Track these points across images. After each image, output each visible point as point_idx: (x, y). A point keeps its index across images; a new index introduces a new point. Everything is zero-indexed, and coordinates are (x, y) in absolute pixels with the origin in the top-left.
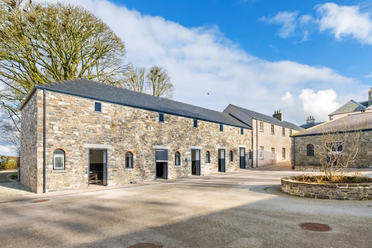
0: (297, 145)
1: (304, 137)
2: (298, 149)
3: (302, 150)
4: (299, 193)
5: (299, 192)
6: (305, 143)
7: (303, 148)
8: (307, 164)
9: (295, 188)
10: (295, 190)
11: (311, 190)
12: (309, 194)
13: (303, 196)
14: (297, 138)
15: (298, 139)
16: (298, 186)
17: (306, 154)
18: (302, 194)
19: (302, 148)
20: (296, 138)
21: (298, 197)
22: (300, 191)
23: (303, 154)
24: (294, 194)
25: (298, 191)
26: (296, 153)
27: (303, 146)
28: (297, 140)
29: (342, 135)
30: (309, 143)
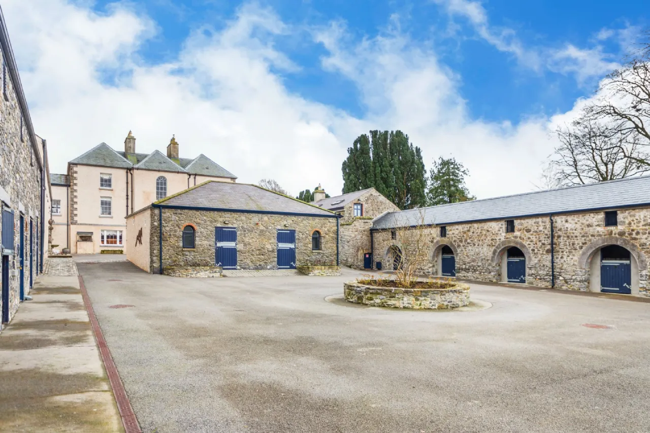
0: (165, 225)
1: (179, 211)
2: (169, 234)
3: (175, 236)
4: (431, 305)
5: (431, 303)
6: (180, 223)
7: (178, 233)
8: (182, 263)
9: (423, 298)
10: (424, 301)
11: (445, 298)
12: (443, 304)
13: (436, 308)
14: (166, 210)
15: (169, 214)
16: (428, 295)
17: (181, 244)
18: (435, 305)
19: (175, 231)
20: (163, 210)
21: (429, 310)
22: (432, 301)
23: (177, 244)
24: (423, 307)
25: (428, 303)
26: (164, 240)
27: (177, 228)
28: (165, 215)
29: (237, 216)
30: (187, 224)
